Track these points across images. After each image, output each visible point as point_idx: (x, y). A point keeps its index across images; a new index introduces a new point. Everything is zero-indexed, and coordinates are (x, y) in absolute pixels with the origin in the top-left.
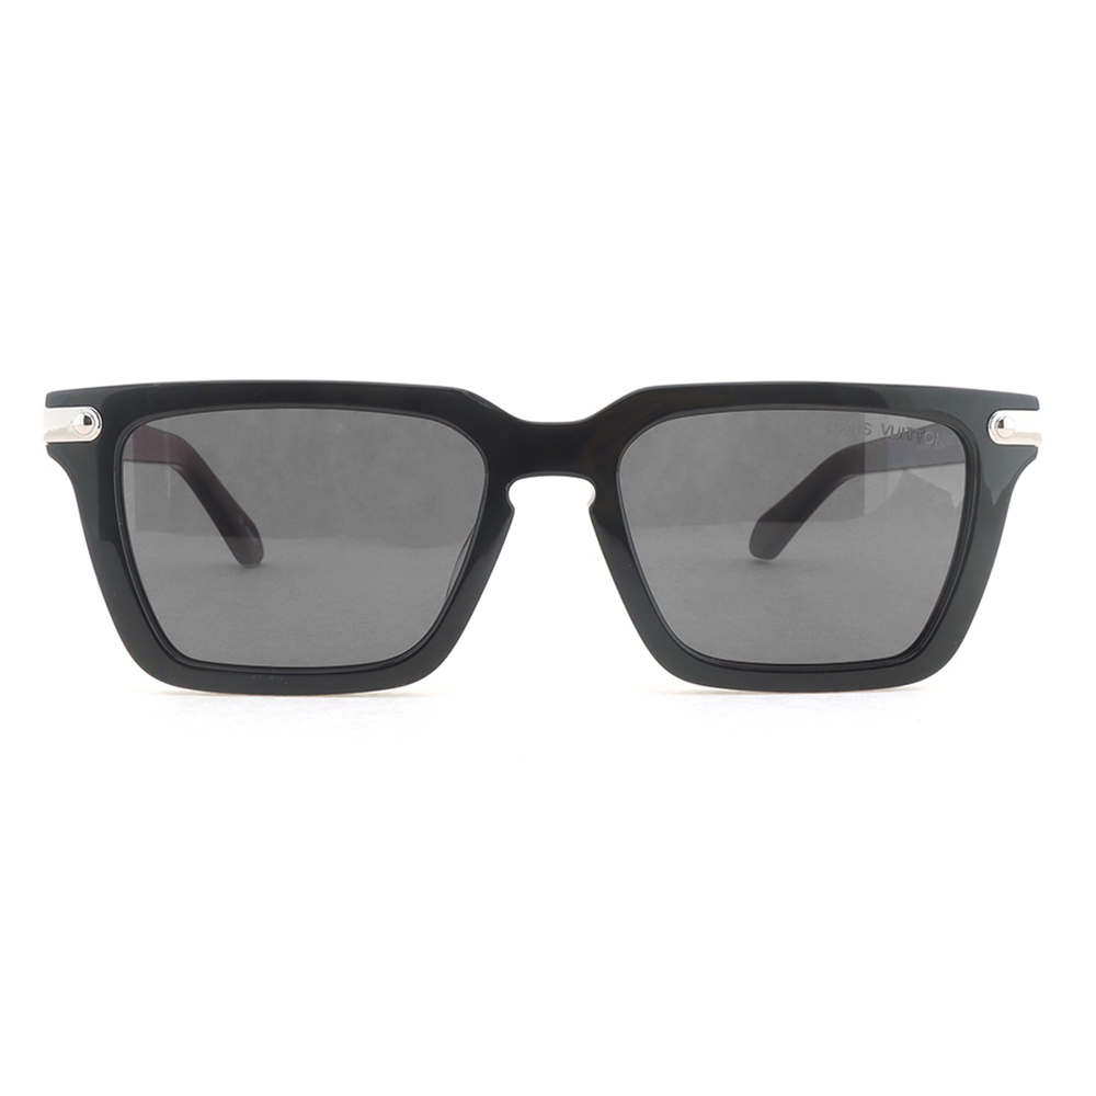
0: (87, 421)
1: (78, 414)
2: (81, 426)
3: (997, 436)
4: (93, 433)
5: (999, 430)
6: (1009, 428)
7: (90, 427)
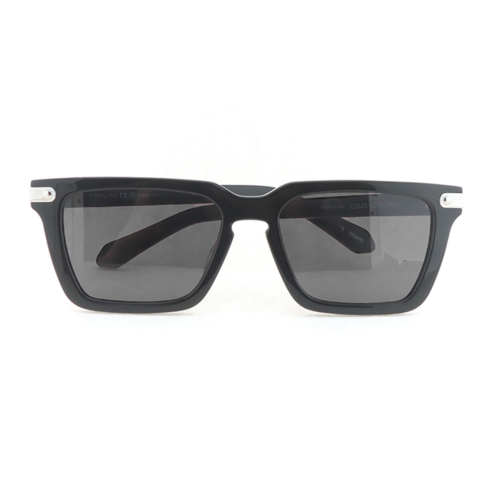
0: (50, 194)
1: (45, 190)
2: (47, 195)
3: (443, 204)
4: (52, 198)
5: (445, 202)
6: (449, 201)
7: (51, 196)
